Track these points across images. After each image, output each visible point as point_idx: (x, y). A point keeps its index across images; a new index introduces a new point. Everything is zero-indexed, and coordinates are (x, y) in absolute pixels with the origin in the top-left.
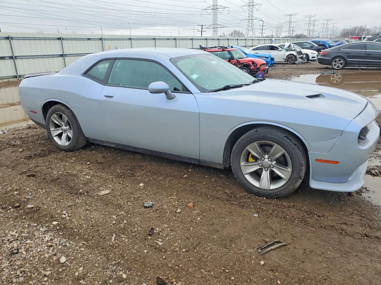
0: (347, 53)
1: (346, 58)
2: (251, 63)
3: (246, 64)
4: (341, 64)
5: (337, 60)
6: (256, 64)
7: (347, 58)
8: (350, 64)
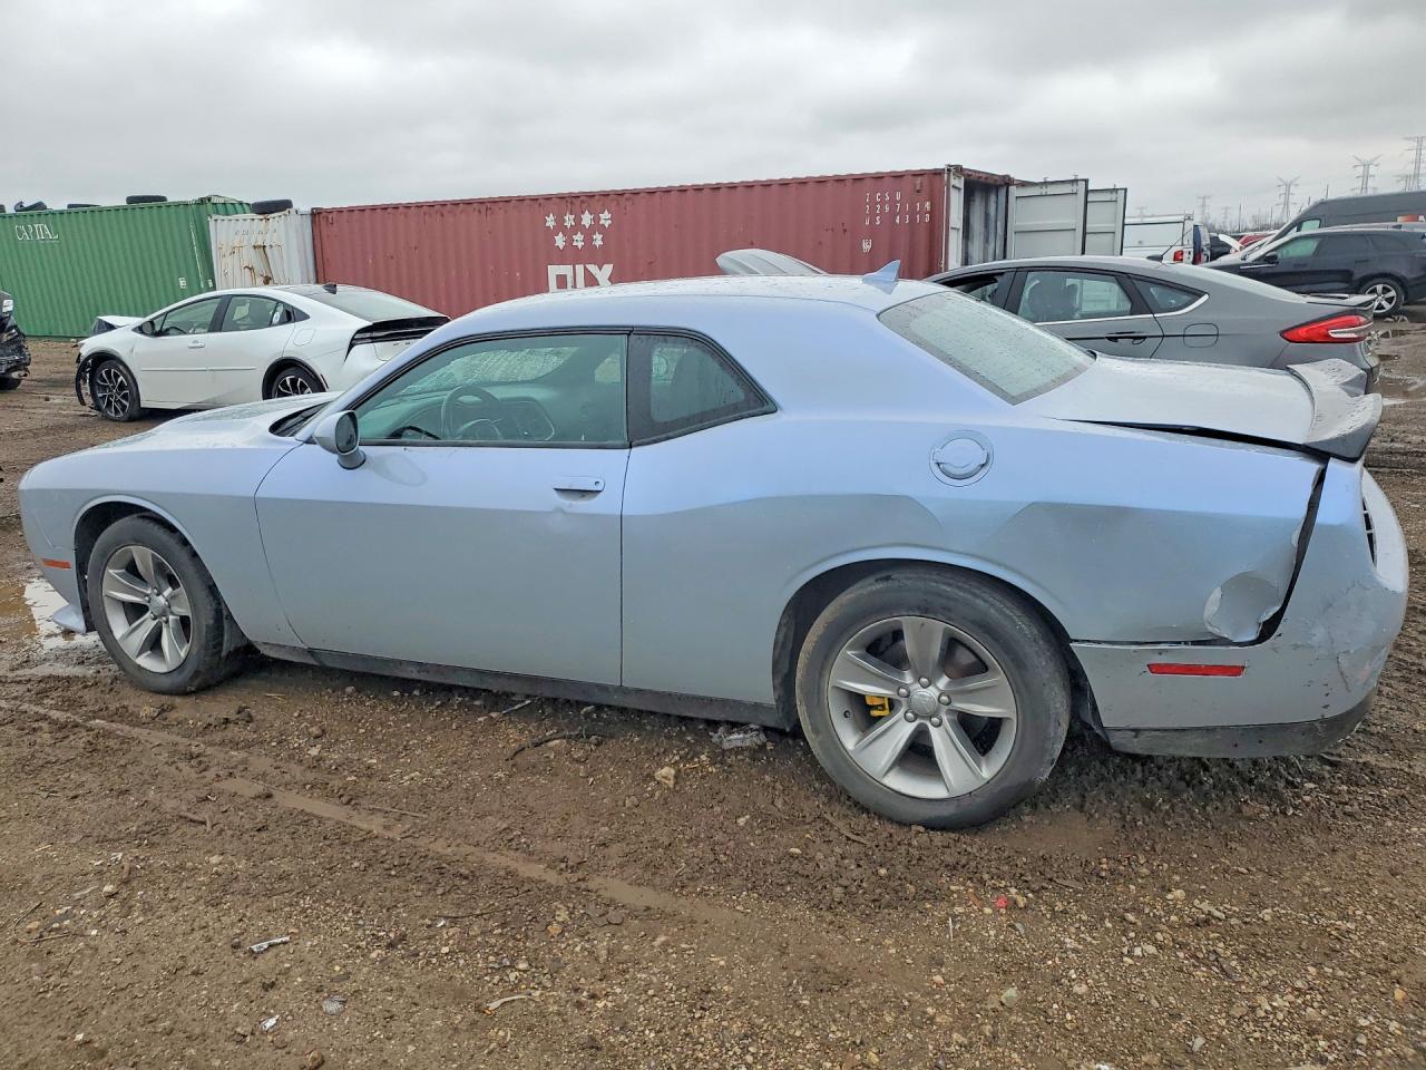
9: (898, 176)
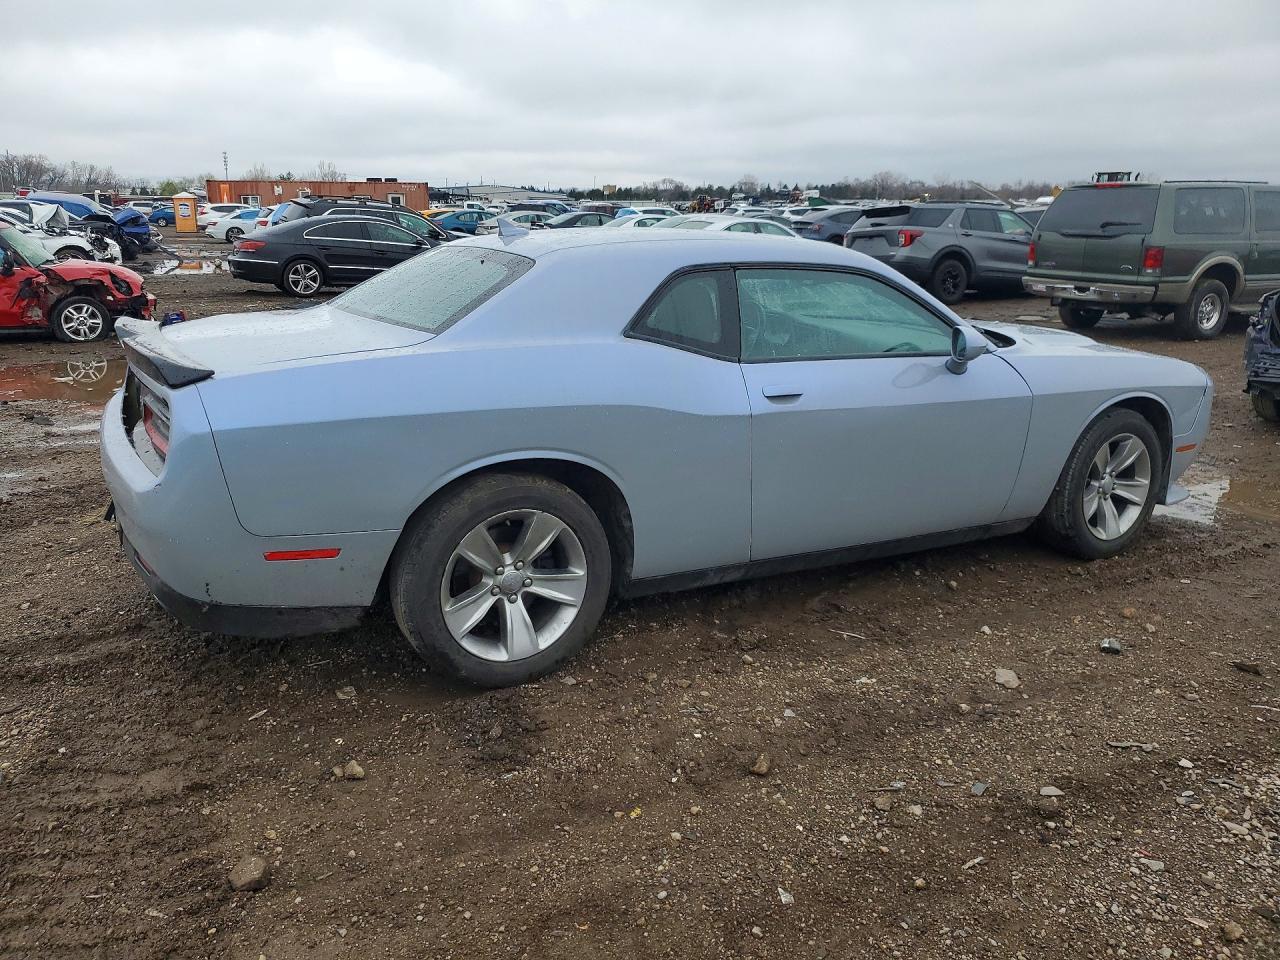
0: (324, 248)
1: (324, 260)
2: (107, 281)
3: (87, 282)
4: (314, 279)
5: (301, 267)
6: (128, 283)
7: (325, 262)
8: (337, 279)
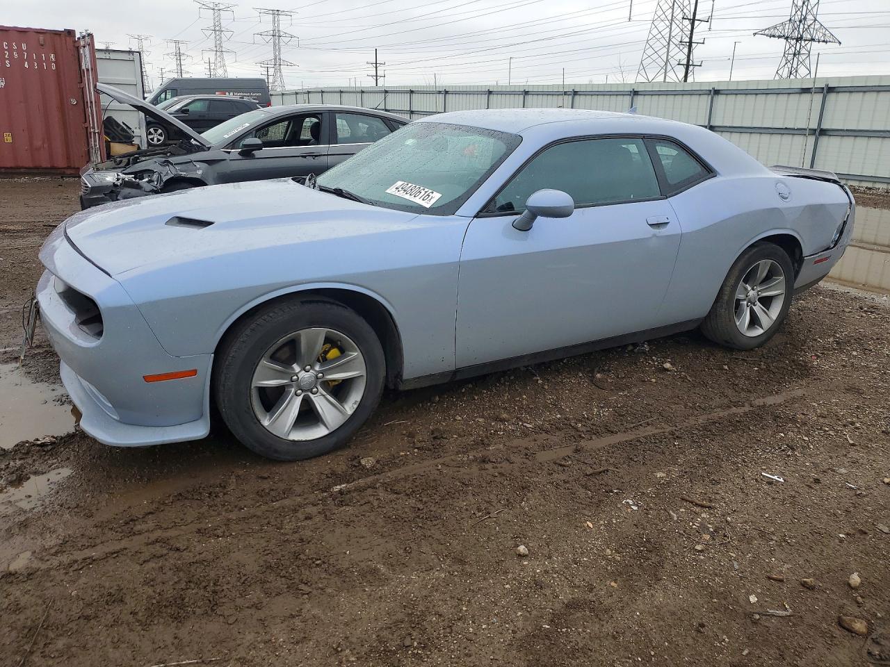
9: (23, 32)
